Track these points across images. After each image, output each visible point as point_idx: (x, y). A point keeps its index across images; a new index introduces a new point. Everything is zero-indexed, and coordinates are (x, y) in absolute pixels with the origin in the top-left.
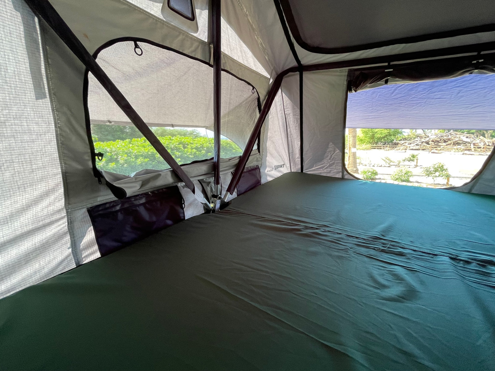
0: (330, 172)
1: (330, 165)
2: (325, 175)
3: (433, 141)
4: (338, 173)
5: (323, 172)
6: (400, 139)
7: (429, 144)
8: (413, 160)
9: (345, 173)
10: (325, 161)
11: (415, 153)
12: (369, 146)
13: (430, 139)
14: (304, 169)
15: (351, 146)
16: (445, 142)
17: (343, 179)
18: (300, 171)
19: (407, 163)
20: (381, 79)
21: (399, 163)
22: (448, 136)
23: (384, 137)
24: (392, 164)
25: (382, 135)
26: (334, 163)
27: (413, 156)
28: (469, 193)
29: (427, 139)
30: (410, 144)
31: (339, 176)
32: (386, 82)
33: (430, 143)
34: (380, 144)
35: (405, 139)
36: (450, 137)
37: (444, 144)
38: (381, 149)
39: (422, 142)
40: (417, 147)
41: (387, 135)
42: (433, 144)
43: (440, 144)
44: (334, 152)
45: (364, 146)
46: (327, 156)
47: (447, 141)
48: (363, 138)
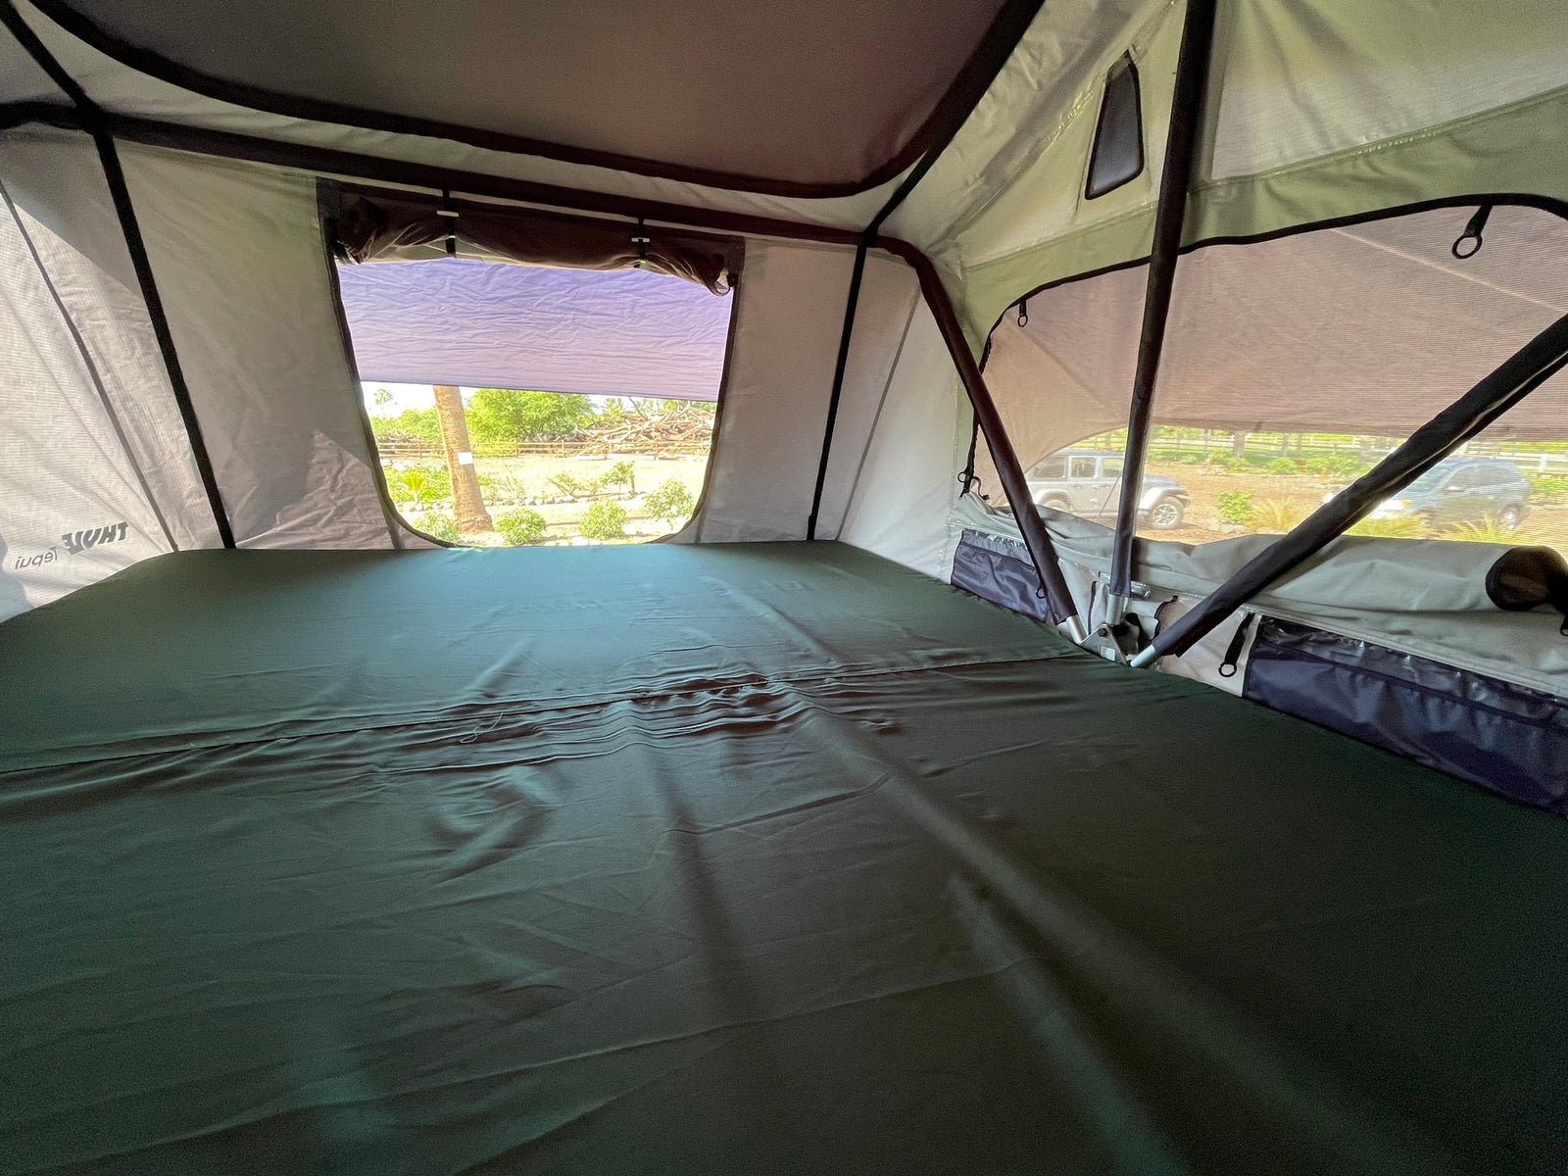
0: (346, 535)
1: (341, 512)
2: (330, 546)
3: (657, 430)
4: (376, 533)
5: (323, 537)
6: (587, 424)
7: (651, 438)
8: (623, 480)
9: (401, 531)
10: (317, 496)
11: (626, 459)
12: (511, 444)
13: (650, 424)
14: (236, 536)
15: (452, 446)
16: (680, 432)
17: (398, 551)
18: (221, 545)
19: (612, 488)
20: (431, 235)
21: (594, 491)
22: (684, 418)
23: (548, 419)
24: (577, 492)
25: (540, 412)
26: (350, 505)
27: (622, 469)
28: (697, 544)
29: (646, 425)
30: (613, 437)
31: (384, 543)
32: (451, 248)
33: (653, 434)
34: (541, 439)
35: (599, 425)
36: (687, 420)
37: (679, 437)
38: (546, 452)
39: (637, 433)
40: (629, 446)
41: (553, 413)
42: (660, 438)
43: (672, 437)
44: (342, 462)
45: (498, 445)
46: (319, 481)
47: (684, 430)
48: (491, 421)
